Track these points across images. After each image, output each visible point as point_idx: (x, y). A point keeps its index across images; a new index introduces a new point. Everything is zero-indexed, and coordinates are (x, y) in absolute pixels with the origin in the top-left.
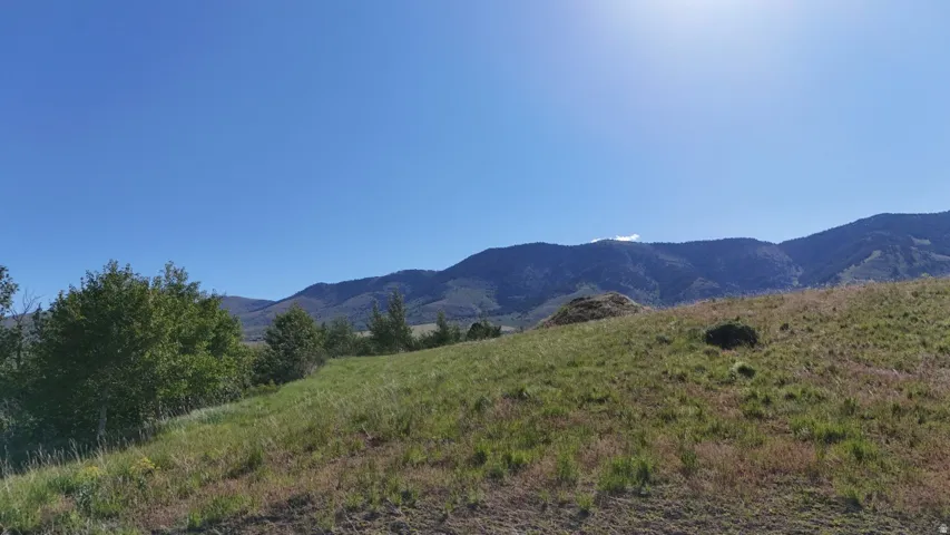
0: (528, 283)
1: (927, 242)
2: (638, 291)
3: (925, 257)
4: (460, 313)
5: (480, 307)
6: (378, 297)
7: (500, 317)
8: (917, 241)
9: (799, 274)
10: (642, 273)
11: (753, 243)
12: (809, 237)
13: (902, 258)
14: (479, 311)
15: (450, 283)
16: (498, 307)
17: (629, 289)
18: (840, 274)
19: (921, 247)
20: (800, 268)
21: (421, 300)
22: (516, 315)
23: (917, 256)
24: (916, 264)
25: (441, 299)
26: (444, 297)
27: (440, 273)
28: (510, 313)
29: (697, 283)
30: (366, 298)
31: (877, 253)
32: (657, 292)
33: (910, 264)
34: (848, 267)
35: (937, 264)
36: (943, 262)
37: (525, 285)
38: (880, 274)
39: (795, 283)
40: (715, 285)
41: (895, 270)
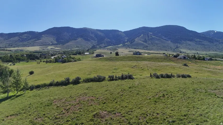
0: (65, 37)
1: (152, 33)
2: (92, 41)
3: (151, 36)
4: (45, 44)
5: (51, 42)
6: (21, 38)
7: (56, 45)
8: (150, 33)
9: (127, 39)
10: (93, 36)
11: (118, 31)
12: (129, 31)
13: (147, 37)
14: (51, 44)
15: (43, 35)
16: (56, 43)
17: (90, 40)
18: (135, 39)
19: (151, 34)
20: (127, 38)
21: (34, 40)
22: (61, 45)
24: (150, 38)
25: (40, 40)
26: (41, 40)
27: (40, 33)
28: (59, 44)
29: (106, 40)
30: (17, 38)
31: (142, 35)
32: (97, 41)
33: (148, 38)
34: (137, 38)
35: (153, 38)
36: (154, 38)
37: (64, 37)
38: (142, 40)
39: (126, 41)
40: (109, 40)
41: (145, 39)
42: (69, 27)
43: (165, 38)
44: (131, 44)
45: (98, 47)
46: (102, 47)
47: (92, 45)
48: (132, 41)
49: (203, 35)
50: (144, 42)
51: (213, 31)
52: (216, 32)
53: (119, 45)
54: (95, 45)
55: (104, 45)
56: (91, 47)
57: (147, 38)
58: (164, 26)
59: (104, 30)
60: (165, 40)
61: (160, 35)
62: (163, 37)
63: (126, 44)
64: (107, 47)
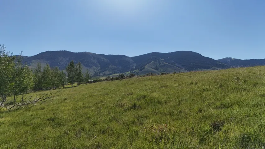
1: (163, 60)
2: (94, 67)
3: (163, 63)
8: (161, 59)
9: (135, 65)
10: (96, 62)
11: (125, 56)
12: (138, 56)
13: (158, 63)
15: (33, 61)
17: (92, 66)
18: (145, 66)
19: (162, 61)
23: (161, 63)
24: (161, 65)
26: (31, 65)
27: (30, 57)
29: (111, 66)
31: (153, 61)
32: (100, 68)
33: (160, 65)
34: (147, 64)
35: (165, 65)
36: (167, 65)
37: (60, 63)
38: (153, 66)
39: (135, 68)
40: (115, 67)
41: (157, 66)
42: (66, 51)
43: (178, 66)
44: (140, 71)
45: (101, 74)
46: (106, 75)
47: (94, 73)
48: (141, 68)
49: (220, 62)
50: (155, 69)
51: (230, 59)
52: (233, 59)
53: (126, 72)
54: (97, 72)
55: (109, 73)
56: (93, 74)
57: (158, 65)
58: (176, 52)
59: (108, 55)
60: (179, 67)
61: (172, 61)
62: (176, 64)
63: (134, 71)
64: (113, 75)
